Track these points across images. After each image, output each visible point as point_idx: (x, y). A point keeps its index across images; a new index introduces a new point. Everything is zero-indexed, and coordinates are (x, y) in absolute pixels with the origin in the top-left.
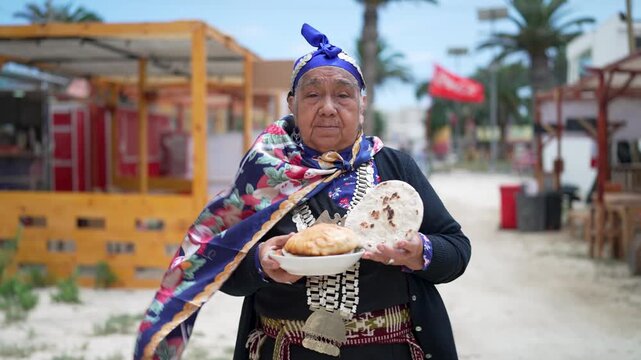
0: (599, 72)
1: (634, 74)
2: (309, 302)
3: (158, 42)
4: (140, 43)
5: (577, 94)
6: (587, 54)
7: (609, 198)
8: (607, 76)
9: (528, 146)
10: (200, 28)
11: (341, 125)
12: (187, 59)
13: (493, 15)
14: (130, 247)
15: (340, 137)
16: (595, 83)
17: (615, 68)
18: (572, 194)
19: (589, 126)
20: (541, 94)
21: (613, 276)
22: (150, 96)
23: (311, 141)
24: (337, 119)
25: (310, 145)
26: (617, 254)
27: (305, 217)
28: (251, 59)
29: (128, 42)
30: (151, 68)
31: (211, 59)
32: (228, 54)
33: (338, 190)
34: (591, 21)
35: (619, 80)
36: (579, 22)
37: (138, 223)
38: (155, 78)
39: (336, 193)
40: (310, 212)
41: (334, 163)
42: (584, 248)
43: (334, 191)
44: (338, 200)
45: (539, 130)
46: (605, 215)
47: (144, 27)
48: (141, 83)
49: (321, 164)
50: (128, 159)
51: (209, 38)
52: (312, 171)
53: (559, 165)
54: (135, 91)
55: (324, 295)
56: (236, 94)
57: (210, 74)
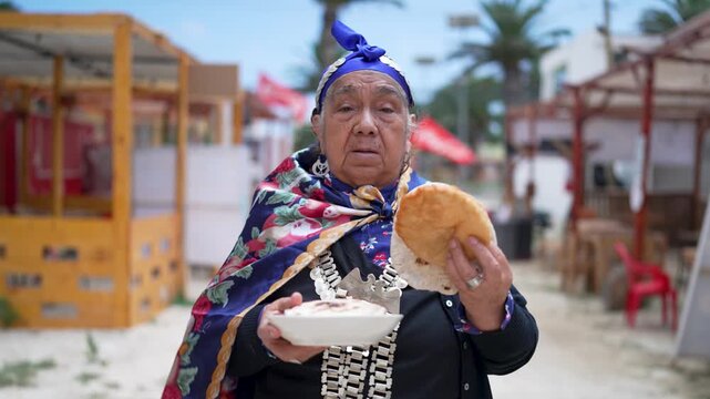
0: (575, 89)
1: (611, 91)
2: (324, 392)
3: (76, 38)
4: (54, 37)
5: (551, 112)
6: (562, 69)
7: (584, 226)
8: (582, 93)
9: (499, 166)
10: (124, 23)
11: (382, 150)
12: (109, 59)
13: (464, 22)
14: (38, 280)
15: (381, 167)
16: (570, 100)
17: (592, 85)
18: (544, 220)
19: (564, 148)
20: (514, 110)
21: (587, 312)
22: (68, 100)
23: (343, 172)
24: (377, 140)
25: (341, 177)
26: (591, 287)
27: (327, 272)
28: (187, 62)
29: (39, 36)
30: (68, 68)
31: (137, 59)
32: (158, 53)
33: (373, 240)
34: (566, 32)
35: (595, 98)
36: (556, 34)
37: (47, 252)
38: (74, 80)
39: (370, 245)
40: (334, 266)
41: (372, 202)
42: (556, 280)
43: (367, 242)
44: (372, 255)
45: (511, 150)
46: (579, 244)
47: (57, 19)
48: (56, 86)
49: (353, 201)
50: (42, 174)
51: (135, 36)
52: (334, 209)
53: (531, 189)
54: (50, 94)
55: (345, 385)
56: (171, 100)
57: (138, 76)
